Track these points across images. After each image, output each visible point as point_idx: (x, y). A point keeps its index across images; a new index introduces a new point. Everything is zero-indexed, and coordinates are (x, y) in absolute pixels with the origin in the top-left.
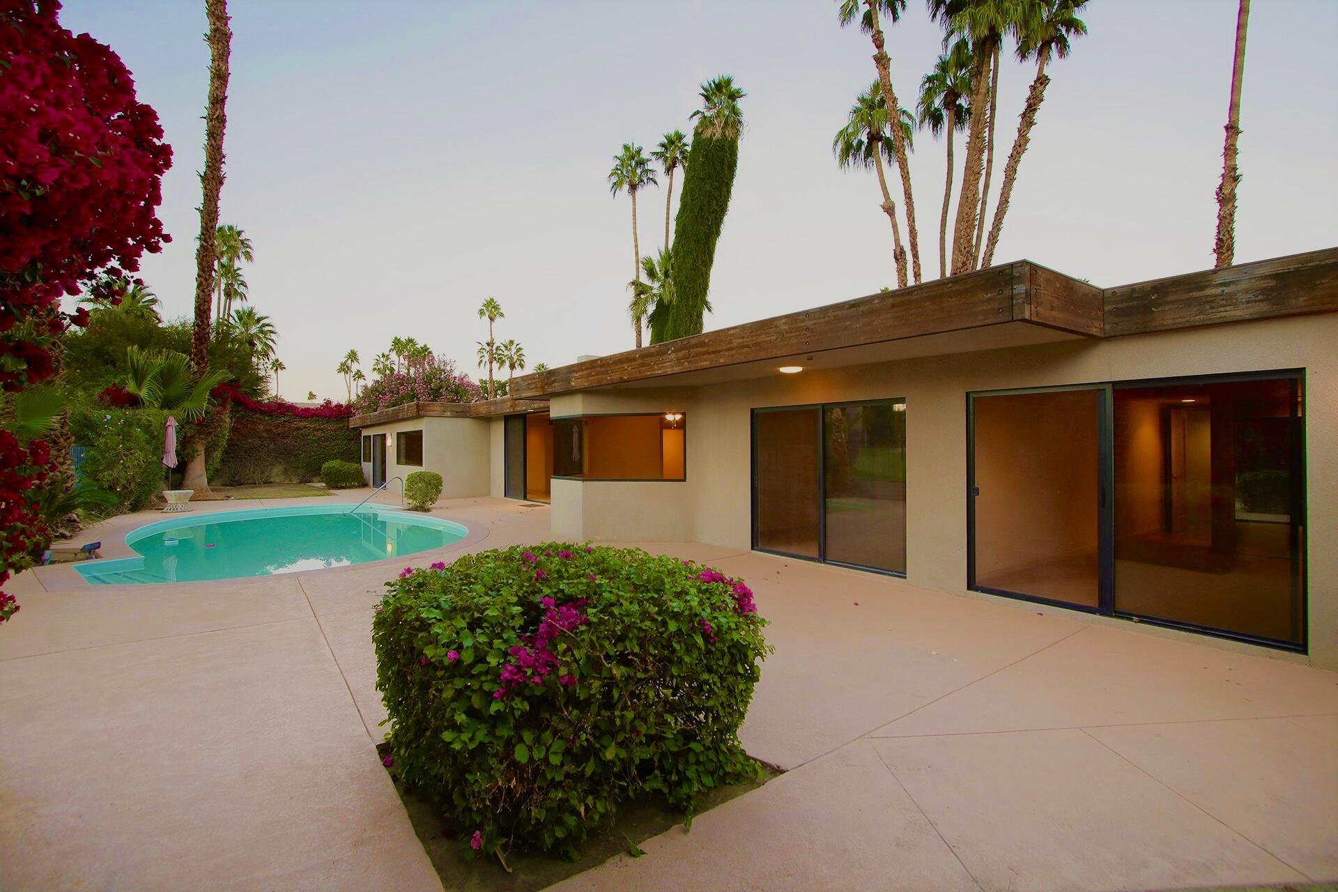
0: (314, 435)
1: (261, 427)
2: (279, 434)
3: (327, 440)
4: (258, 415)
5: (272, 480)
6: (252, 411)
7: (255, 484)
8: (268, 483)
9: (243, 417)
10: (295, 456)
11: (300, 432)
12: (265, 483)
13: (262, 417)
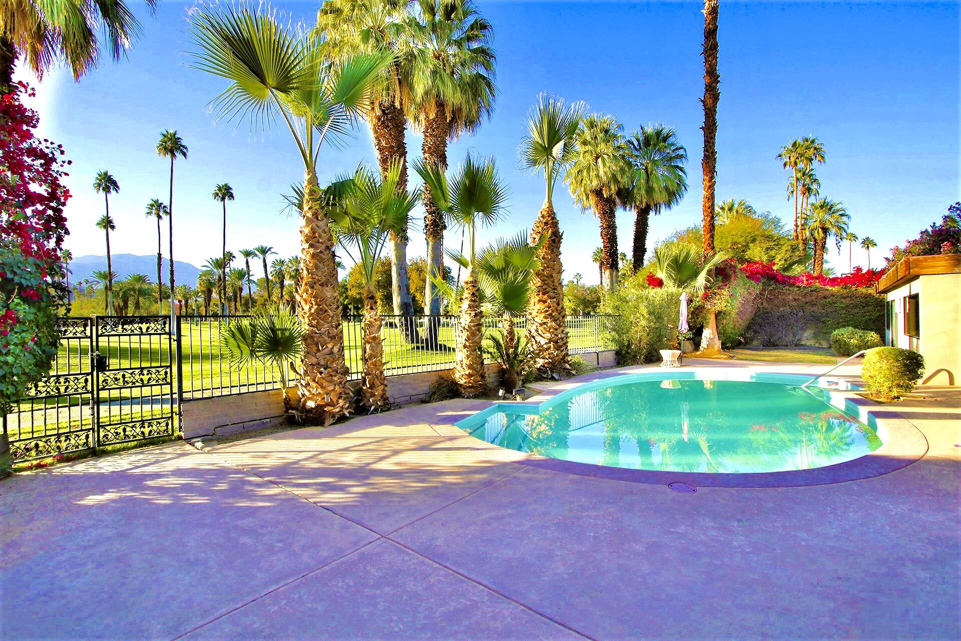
0: (842, 303)
1: (791, 297)
2: (807, 303)
3: (855, 307)
4: (787, 287)
5: (803, 343)
6: (782, 284)
7: (788, 346)
8: (798, 346)
9: (774, 289)
10: (823, 322)
11: (828, 300)
12: (796, 345)
13: (791, 289)
